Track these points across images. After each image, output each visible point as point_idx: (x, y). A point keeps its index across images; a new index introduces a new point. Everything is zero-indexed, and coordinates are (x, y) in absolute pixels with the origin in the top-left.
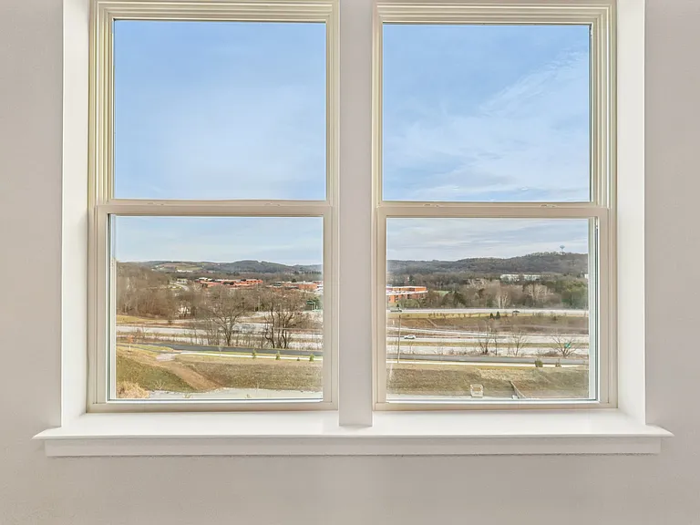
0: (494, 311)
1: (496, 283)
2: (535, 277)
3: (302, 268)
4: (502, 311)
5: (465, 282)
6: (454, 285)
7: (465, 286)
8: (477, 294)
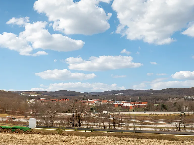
0: (182, 113)
1: (182, 100)
3: (87, 94)
4: (186, 113)
5: (167, 100)
6: (161, 101)
7: (166, 101)
8: (173, 105)
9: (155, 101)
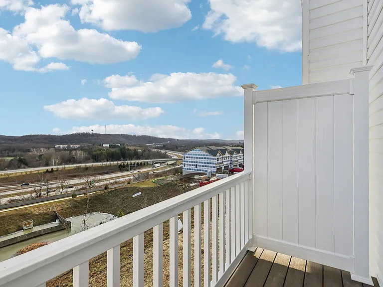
0: (49, 168)
1: (52, 150)
2: (77, 146)
4: (55, 167)
5: (29, 151)
6: (19, 153)
7: (28, 153)
8: (37, 158)
9: (8, 153)
